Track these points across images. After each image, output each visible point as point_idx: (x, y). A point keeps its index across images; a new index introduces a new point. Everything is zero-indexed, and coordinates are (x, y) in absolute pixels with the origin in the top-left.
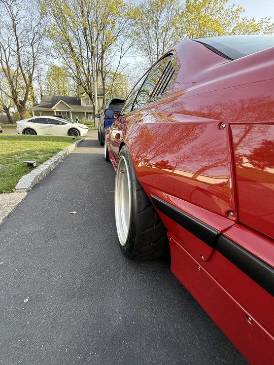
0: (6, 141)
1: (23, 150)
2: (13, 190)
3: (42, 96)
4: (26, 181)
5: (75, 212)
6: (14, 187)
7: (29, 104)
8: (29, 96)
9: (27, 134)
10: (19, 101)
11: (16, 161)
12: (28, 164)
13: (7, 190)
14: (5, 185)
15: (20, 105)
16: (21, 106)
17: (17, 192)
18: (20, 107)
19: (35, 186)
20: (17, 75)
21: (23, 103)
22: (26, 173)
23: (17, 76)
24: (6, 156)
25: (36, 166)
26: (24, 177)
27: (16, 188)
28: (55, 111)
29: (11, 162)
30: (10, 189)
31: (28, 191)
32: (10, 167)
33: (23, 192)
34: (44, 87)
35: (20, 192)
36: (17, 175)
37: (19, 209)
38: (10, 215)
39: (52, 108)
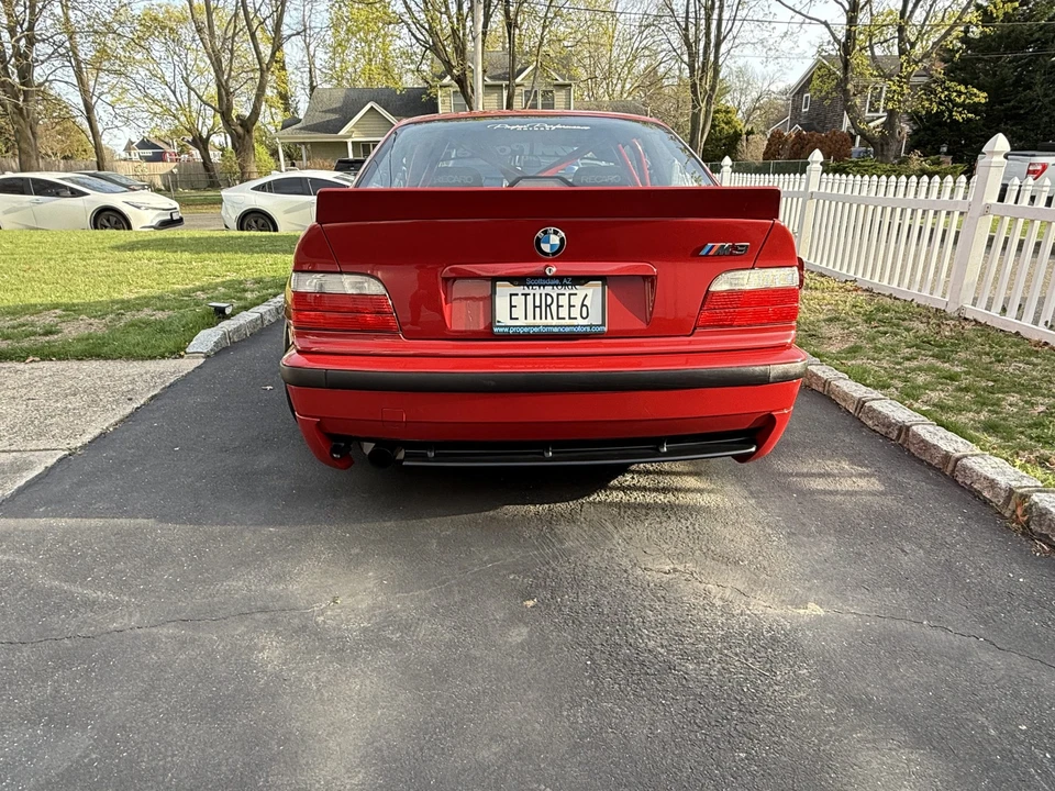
0: (186, 255)
1: (219, 280)
2: (182, 353)
3: (312, 88)
4: (206, 340)
5: (269, 388)
6: (184, 349)
7: (270, 119)
8: (269, 92)
9: (250, 228)
10: (238, 117)
11: (197, 304)
12: (216, 308)
13: (172, 353)
14: (171, 345)
15: (240, 129)
16: (242, 132)
17: (188, 358)
18: (239, 137)
19: (221, 351)
20: (235, 34)
21: (248, 124)
22: (210, 325)
23: (233, 37)
24: (180, 294)
25: (232, 315)
26: (203, 333)
27: (187, 350)
28: (349, 141)
29: (188, 306)
30: (177, 352)
31: (207, 356)
32: (183, 316)
33: (197, 358)
34: (322, 57)
35: (194, 358)
36: (192, 330)
37: (186, 379)
38: (171, 385)
39: (341, 133)
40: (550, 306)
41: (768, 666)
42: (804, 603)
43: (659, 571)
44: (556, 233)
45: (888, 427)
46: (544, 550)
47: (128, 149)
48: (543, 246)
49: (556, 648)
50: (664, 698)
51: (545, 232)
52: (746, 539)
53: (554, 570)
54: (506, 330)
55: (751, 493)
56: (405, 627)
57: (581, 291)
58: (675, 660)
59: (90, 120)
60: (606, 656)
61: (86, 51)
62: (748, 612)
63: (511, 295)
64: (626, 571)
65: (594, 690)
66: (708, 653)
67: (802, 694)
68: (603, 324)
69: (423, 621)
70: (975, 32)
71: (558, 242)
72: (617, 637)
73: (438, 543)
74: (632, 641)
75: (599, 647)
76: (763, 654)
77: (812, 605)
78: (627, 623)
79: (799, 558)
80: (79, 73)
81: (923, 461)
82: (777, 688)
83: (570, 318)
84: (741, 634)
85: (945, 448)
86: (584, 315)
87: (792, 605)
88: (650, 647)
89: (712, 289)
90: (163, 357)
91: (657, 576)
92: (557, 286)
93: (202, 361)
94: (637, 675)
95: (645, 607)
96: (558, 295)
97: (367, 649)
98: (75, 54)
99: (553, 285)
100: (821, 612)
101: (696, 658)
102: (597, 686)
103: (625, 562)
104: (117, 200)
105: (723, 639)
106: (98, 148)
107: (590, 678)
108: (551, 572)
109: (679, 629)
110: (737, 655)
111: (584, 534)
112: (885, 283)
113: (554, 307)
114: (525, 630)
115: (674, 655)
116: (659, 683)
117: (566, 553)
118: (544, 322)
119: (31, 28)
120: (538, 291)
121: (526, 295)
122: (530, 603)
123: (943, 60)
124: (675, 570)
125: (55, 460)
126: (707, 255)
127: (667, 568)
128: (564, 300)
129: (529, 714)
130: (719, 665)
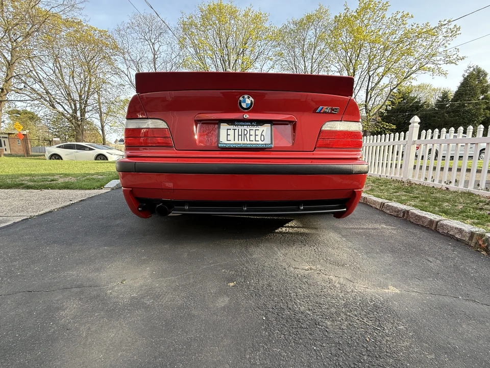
40: (246, 135)
41: (378, 323)
42: (386, 286)
43: (302, 269)
44: (249, 98)
45: (398, 212)
46: (242, 258)
47: (116, 142)
48: (242, 104)
49: (245, 310)
50: (315, 345)
51: (243, 97)
52: (345, 255)
53: (246, 268)
54: (225, 145)
55: (343, 236)
56: (157, 297)
57: (261, 128)
58: (318, 318)
59: (103, 130)
60: (275, 316)
61: (104, 109)
62: (356, 291)
63: (228, 129)
64: (285, 269)
65: (268, 339)
66: (338, 314)
67: (406, 343)
68: (272, 143)
69: (168, 293)
70: (390, 108)
71: (250, 102)
72: (281, 304)
73: (188, 255)
74: (291, 306)
75: (271, 310)
76: (372, 316)
77: (391, 287)
78: (287, 296)
79: (376, 263)
80: (101, 116)
81: (418, 225)
82: (388, 338)
83: (255, 141)
84: (355, 303)
85: (429, 218)
86: (262, 139)
87: (380, 287)
88: (302, 310)
89: (323, 129)
90: (94, 189)
91: (302, 272)
92: (249, 125)
93: (110, 190)
94: (296, 328)
95: (297, 287)
96: (250, 130)
97: (129, 310)
98: (100, 110)
99: (247, 125)
100: (398, 291)
101: (331, 317)
102: (270, 335)
103: (284, 265)
104: (104, 152)
105: (345, 306)
106: (104, 139)
107: (265, 329)
108: (245, 269)
109: (318, 300)
110: (356, 316)
111: (263, 252)
112: (376, 173)
113: (248, 135)
114: (227, 299)
115: (317, 315)
116: (311, 334)
117: (254, 260)
118: (243, 142)
119: (86, 101)
120: (240, 128)
121: (234, 130)
122: (232, 284)
123: (380, 116)
124: (311, 269)
125: (20, 220)
126: (320, 113)
127: (307, 268)
128: (252, 133)
129: (223, 357)
130: (346, 323)
